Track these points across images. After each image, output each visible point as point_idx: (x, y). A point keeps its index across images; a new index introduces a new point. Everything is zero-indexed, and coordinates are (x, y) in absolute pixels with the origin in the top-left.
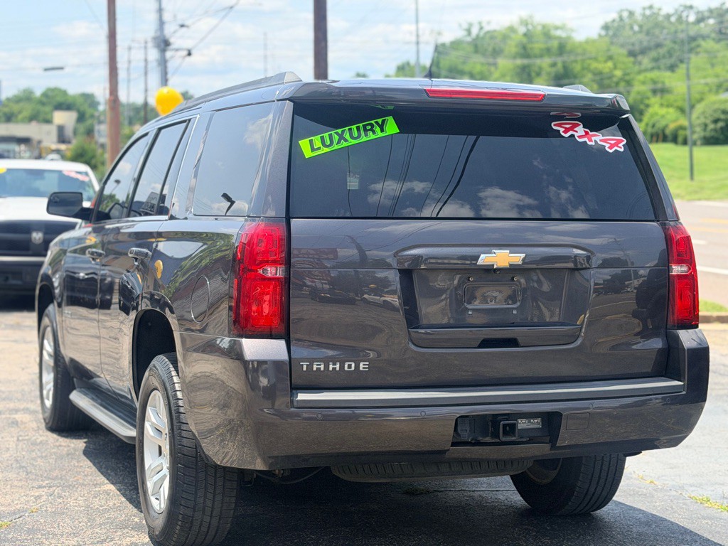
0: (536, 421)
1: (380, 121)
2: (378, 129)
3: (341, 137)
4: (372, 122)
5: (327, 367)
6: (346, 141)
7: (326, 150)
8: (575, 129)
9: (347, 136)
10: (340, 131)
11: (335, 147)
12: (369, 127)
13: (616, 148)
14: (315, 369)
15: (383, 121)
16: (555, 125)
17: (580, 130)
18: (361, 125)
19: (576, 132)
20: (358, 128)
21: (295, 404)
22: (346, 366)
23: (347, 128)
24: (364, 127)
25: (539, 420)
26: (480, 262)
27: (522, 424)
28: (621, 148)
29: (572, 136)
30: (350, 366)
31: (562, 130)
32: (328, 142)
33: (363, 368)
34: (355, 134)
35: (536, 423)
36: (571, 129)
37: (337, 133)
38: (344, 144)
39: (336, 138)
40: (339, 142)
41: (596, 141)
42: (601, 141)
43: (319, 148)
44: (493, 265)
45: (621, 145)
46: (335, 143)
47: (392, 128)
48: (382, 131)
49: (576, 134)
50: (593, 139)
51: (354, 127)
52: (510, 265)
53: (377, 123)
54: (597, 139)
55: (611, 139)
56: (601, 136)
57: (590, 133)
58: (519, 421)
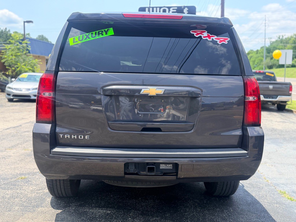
0: (169, 165)
1: (106, 30)
2: (104, 33)
3: (88, 37)
4: (103, 30)
5: (71, 137)
6: (89, 38)
7: (79, 42)
8: (203, 34)
9: (90, 36)
10: (87, 34)
11: (84, 41)
12: (101, 32)
13: (223, 42)
14: (66, 137)
15: (108, 30)
16: (192, 32)
17: (205, 34)
18: (97, 31)
19: (203, 35)
20: (96, 33)
21: (52, 153)
22: (79, 137)
23: (91, 33)
24: (99, 32)
25: (171, 165)
26: (142, 93)
27: (162, 167)
29: (200, 37)
30: (81, 137)
31: (195, 34)
32: (81, 39)
33: (87, 138)
34: (94, 35)
35: (170, 167)
36: (201, 33)
37: (86, 35)
38: (88, 40)
39: (85, 37)
40: (86, 39)
41: (212, 39)
42: (215, 39)
43: (77, 41)
44: (148, 94)
45: (226, 41)
46: (84, 39)
47: (111, 32)
48: (106, 34)
49: (202, 36)
50: (211, 38)
51: (94, 32)
52: (157, 94)
53: (105, 31)
54: (214, 38)
55: (222, 38)
56: (216, 37)
57: (210, 35)
58: (161, 165)
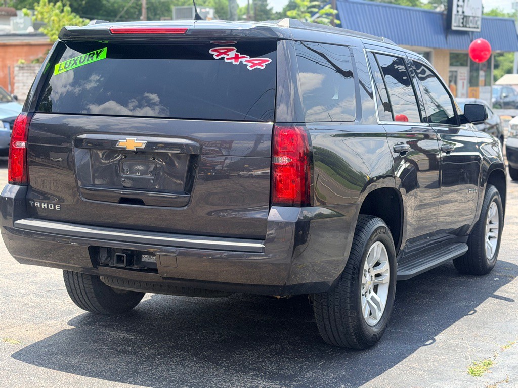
0: (154, 257)
1: (99, 51)
2: (95, 56)
3: (75, 62)
4: (95, 52)
5: (41, 205)
6: (77, 64)
7: (65, 70)
8: (228, 53)
9: (79, 61)
10: (77, 58)
12: (92, 55)
13: (258, 67)
14: (36, 206)
15: (101, 51)
16: (212, 50)
17: (232, 54)
18: (88, 53)
19: (228, 55)
21: (15, 225)
22: (49, 206)
24: (89, 55)
26: (118, 145)
27: (145, 258)
28: (262, 66)
29: (223, 58)
30: (51, 206)
31: (215, 54)
32: (68, 65)
33: (57, 208)
34: (83, 59)
35: (155, 259)
36: (225, 53)
38: (75, 66)
39: (73, 62)
40: (72, 65)
41: (241, 62)
42: (246, 61)
43: (63, 69)
44: (125, 148)
45: (264, 64)
47: (103, 54)
48: (97, 56)
49: (226, 57)
50: (240, 60)
51: (84, 55)
52: (137, 149)
53: (97, 52)
54: (243, 60)
55: (257, 60)
56: (248, 58)
57: (240, 56)
58: (143, 256)
